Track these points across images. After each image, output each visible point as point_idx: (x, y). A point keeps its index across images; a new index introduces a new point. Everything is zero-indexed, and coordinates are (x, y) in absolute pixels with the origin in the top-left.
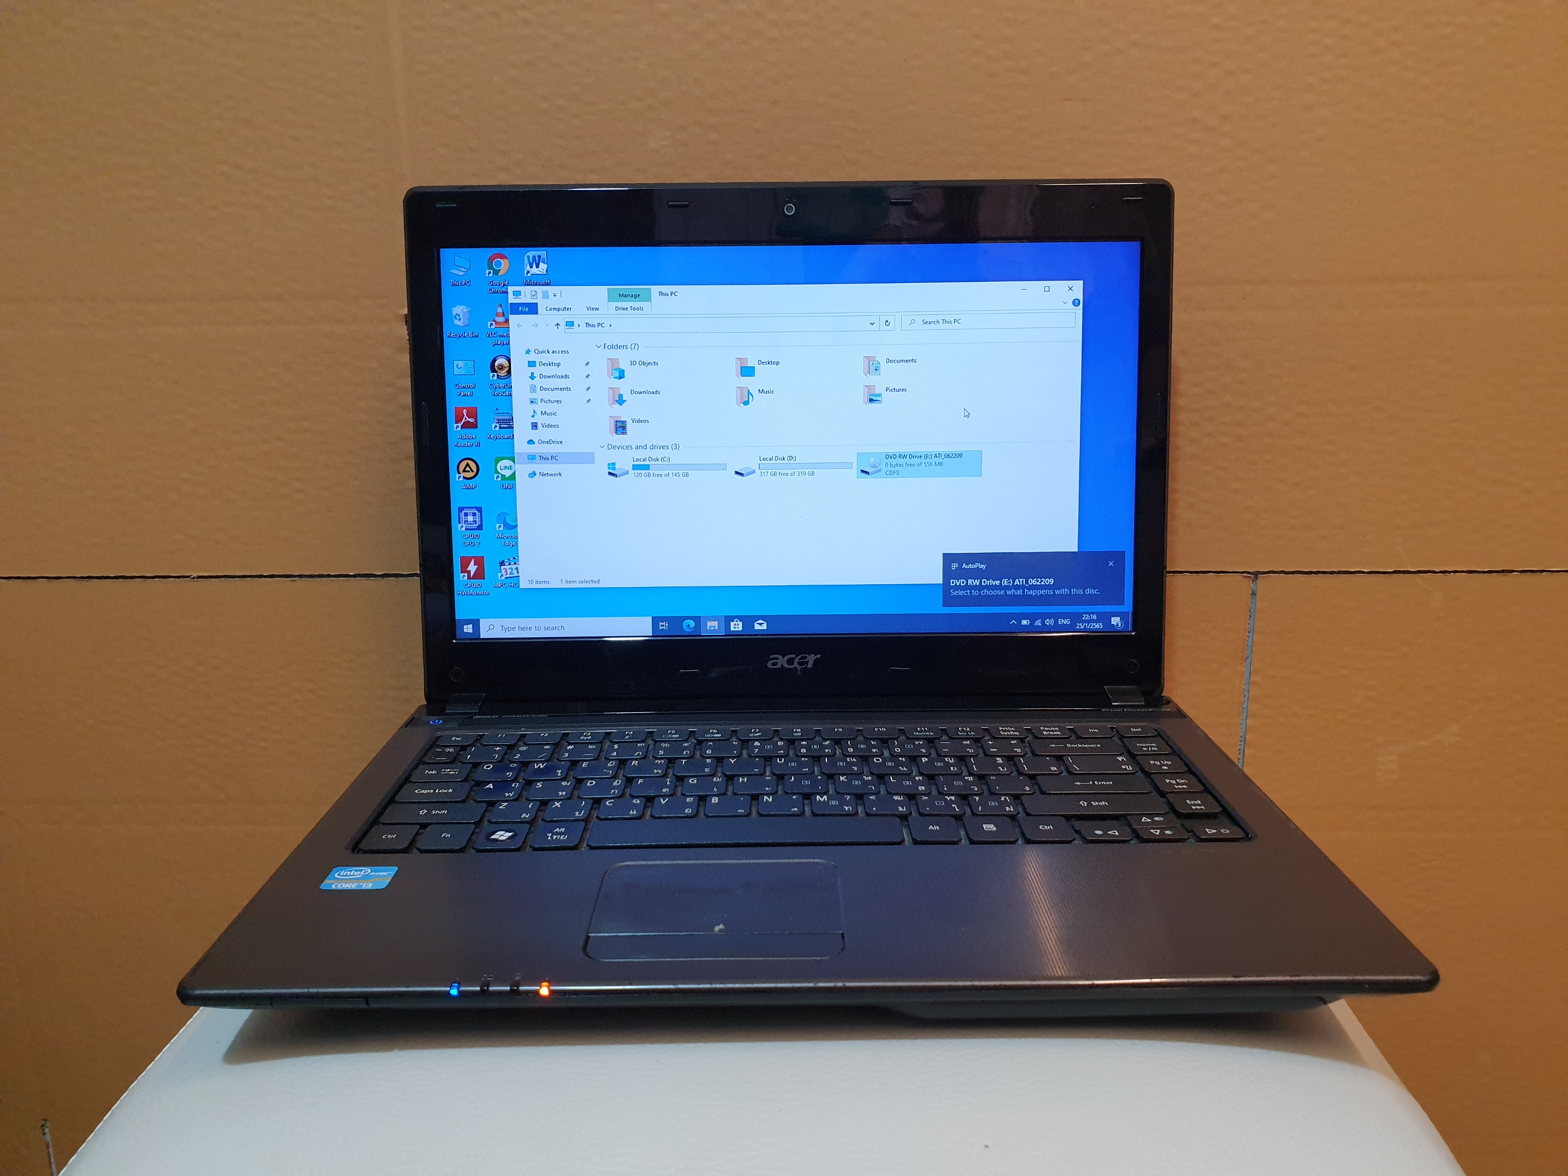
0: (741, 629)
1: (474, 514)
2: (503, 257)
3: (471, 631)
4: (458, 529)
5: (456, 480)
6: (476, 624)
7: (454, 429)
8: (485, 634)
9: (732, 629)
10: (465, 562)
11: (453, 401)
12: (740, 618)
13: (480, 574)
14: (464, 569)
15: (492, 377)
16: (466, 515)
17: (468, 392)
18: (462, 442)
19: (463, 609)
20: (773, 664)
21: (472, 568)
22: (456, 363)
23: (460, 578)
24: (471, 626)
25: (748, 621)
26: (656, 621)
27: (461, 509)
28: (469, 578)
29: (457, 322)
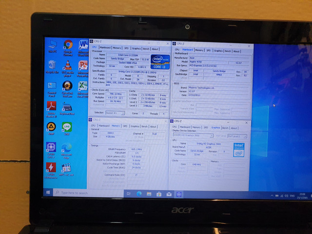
0: (161, 196)
1: (53, 145)
2: (71, 42)
3: (49, 193)
4: (46, 151)
5: (46, 131)
6: (51, 190)
7: (47, 110)
8: (54, 195)
9: (157, 196)
10: (48, 164)
11: (47, 99)
12: (161, 191)
13: (54, 170)
14: (48, 168)
15: (63, 90)
16: (49, 145)
17: (53, 95)
18: (49, 116)
19: (47, 184)
20: (174, 211)
21: (51, 167)
22: (49, 83)
23: (46, 172)
24: (49, 191)
25: (164, 192)
26: (126, 191)
27: (47, 143)
28: (49, 171)
29: (50, 67)
